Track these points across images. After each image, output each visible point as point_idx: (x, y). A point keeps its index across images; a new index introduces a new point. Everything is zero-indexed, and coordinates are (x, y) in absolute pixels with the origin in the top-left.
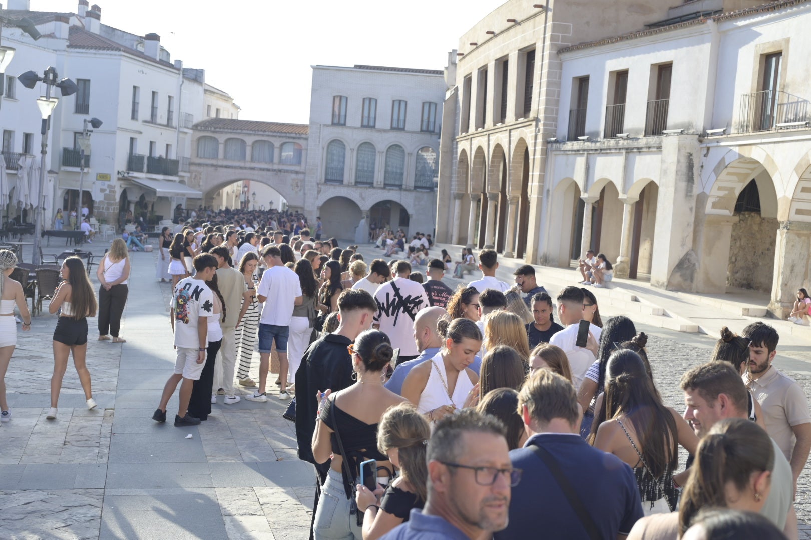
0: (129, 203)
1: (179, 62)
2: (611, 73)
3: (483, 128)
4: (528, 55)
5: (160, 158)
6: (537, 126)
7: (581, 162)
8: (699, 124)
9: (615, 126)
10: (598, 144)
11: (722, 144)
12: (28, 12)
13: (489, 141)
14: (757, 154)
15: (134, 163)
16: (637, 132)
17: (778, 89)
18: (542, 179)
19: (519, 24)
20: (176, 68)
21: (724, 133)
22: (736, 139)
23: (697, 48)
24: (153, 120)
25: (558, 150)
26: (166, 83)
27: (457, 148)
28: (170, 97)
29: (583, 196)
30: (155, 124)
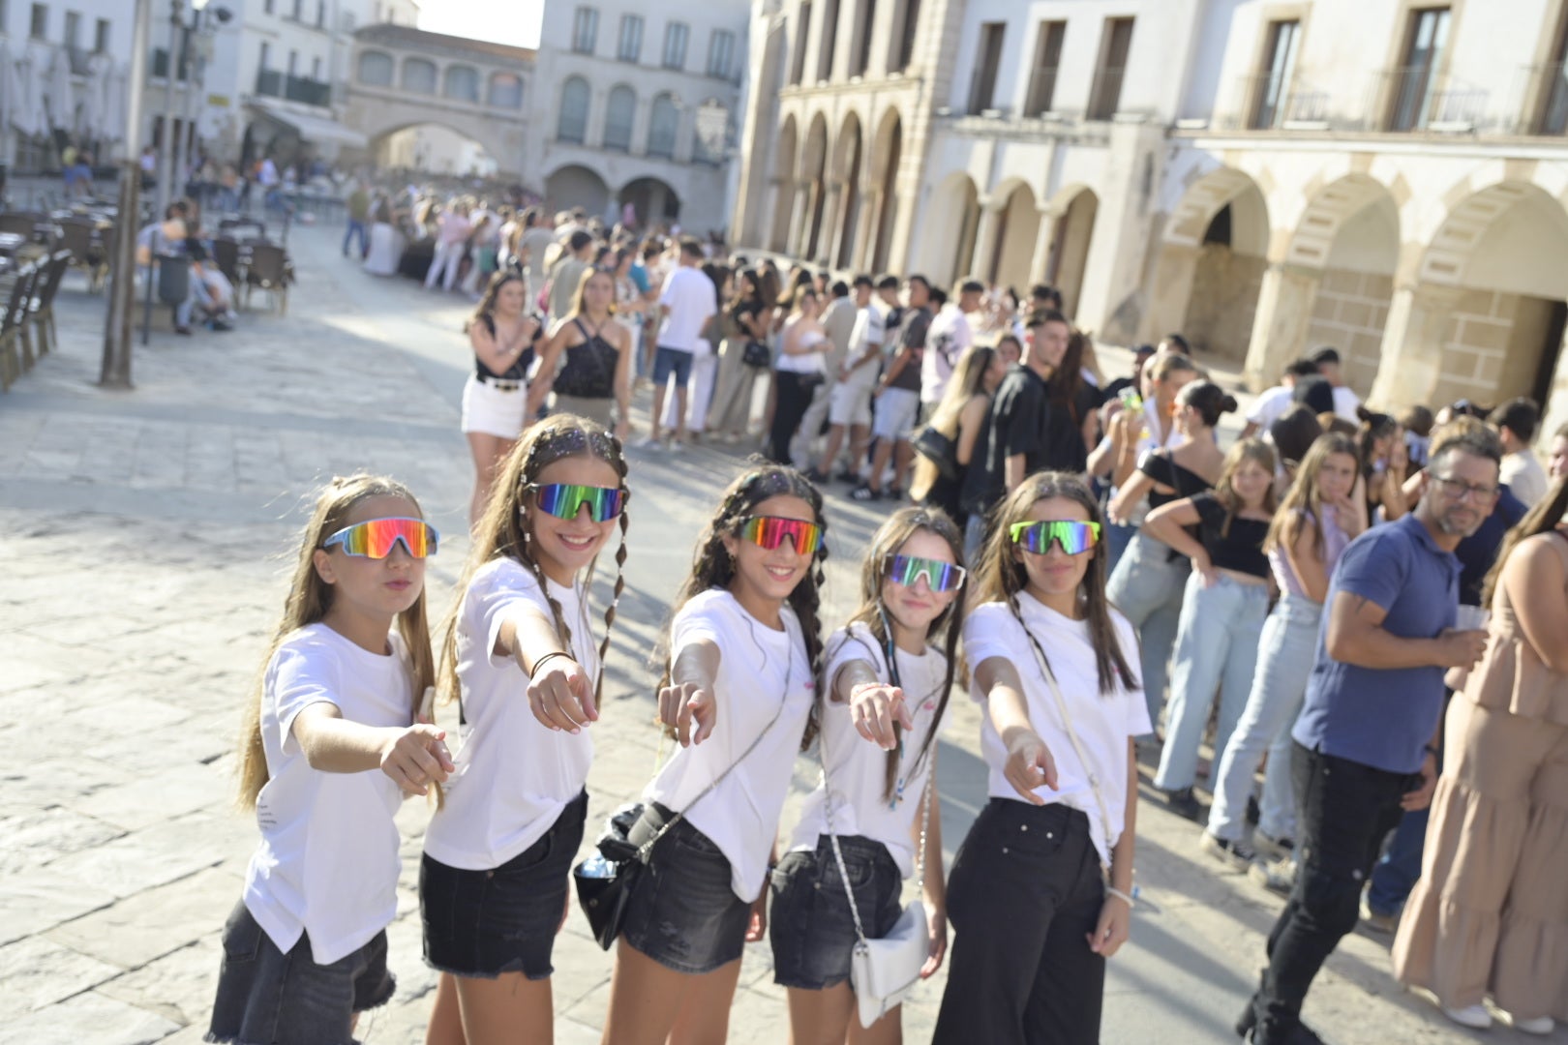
2: (1040, 22)
3: (828, 81)
5: (304, 78)
6: (920, 88)
7: (982, 150)
8: (1167, 112)
9: (1040, 101)
10: (1013, 125)
11: (1199, 144)
13: (836, 102)
14: (1248, 164)
15: (266, 81)
16: (1072, 112)
18: (923, 169)
21: (1206, 128)
22: (1221, 138)
24: (296, 16)
25: (950, 127)
29: (984, 199)
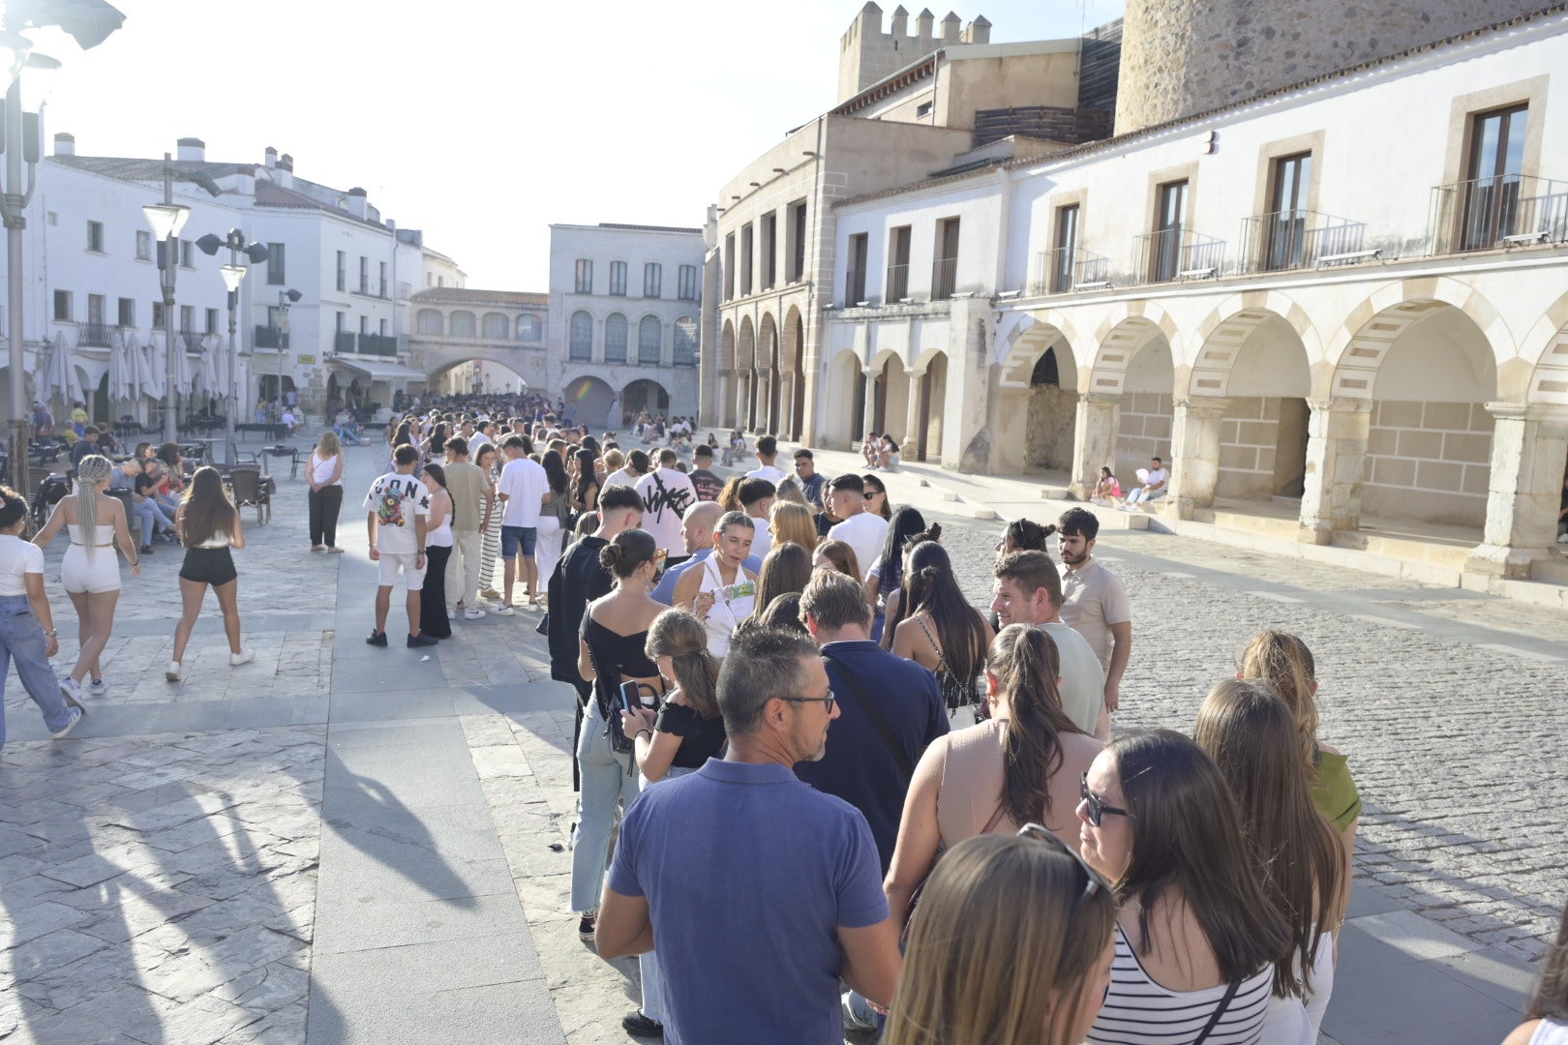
0: (339, 388)
1: (391, 222)
2: (892, 229)
3: (750, 294)
4: (799, 210)
5: (374, 336)
6: (810, 291)
7: (861, 330)
8: (991, 287)
9: (898, 289)
10: (880, 311)
11: (1016, 308)
12: (203, 163)
13: (757, 309)
14: (1054, 319)
15: (343, 341)
16: (923, 296)
17: (1076, 246)
18: (818, 351)
19: (787, 174)
20: (388, 228)
21: (1018, 295)
22: (1032, 302)
23: (986, 200)
24: (363, 290)
25: (835, 318)
26: (378, 247)
27: (720, 317)
28: (382, 263)
29: (865, 369)
30: (366, 295)
